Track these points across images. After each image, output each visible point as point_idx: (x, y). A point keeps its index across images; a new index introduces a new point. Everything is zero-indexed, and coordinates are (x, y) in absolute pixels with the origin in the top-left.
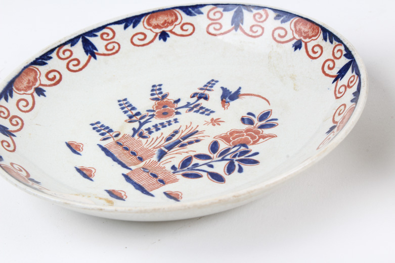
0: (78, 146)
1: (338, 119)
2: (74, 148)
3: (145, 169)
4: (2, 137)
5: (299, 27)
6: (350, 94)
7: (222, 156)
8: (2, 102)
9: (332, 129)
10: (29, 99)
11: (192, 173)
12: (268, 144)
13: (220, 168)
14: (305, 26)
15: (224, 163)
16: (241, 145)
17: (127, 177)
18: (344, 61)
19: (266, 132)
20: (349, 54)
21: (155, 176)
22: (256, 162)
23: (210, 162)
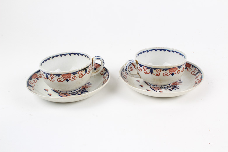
0: (47, 90)
1: (104, 82)
2: (46, 90)
3: (63, 94)
4: (31, 87)
5: (95, 65)
6: (107, 77)
7: (80, 91)
8: (30, 80)
9: (103, 84)
10: (35, 80)
11: (74, 94)
12: (90, 88)
13: (80, 93)
14: (97, 65)
15: (80, 92)
16: (84, 89)
17: (59, 95)
18: (105, 71)
19: (89, 86)
20: (106, 70)
21: (65, 95)
22: (87, 91)
23: (77, 92)
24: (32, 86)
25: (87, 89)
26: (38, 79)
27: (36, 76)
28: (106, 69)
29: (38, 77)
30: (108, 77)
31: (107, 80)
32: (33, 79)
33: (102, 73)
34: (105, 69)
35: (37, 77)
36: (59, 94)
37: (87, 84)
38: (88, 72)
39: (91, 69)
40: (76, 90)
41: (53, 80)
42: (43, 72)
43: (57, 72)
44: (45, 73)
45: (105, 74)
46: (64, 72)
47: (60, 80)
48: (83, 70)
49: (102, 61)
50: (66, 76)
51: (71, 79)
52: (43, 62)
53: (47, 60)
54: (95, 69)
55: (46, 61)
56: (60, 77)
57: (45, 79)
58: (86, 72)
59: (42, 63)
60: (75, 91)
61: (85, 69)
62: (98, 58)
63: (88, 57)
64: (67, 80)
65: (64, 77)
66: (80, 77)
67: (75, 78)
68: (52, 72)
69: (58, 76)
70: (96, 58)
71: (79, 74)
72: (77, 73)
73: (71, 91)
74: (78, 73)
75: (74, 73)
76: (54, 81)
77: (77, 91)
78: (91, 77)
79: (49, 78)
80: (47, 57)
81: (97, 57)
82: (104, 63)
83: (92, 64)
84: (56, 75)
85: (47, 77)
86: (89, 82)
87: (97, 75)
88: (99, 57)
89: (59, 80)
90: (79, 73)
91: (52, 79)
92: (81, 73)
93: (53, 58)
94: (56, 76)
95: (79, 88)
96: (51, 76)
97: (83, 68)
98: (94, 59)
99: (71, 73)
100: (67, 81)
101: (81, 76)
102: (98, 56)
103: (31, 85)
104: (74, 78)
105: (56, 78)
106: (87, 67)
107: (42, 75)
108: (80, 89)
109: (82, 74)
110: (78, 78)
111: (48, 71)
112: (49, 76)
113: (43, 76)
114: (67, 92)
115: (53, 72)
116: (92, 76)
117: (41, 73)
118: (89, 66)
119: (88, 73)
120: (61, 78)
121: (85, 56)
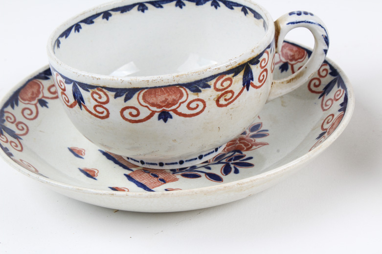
0: (80, 151)
1: (326, 126)
2: (76, 153)
3: (145, 170)
4: (10, 138)
5: (285, 51)
6: (337, 105)
7: (218, 160)
8: (9, 109)
9: (321, 135)
10: (33, 108)
11: (191, 174)
12: (261, 150)
13: (217, 169)
14: (292, 50)
15: (221, 166)
16: (235, 151)
17: (129, 177)
18: (329, 78)
19: (258, 140)
20: (334, 72)
21: (156, 176)
22: (251, 165)
23: (207, 165)
24: (17, 132)
25: (247, 154)
26: (43, 103)
27: (35, 90)
28: (331, 67)
29: (47, 94)
30: (344, 106)
31: (341, 118)
32: (22, 105)
33: (315, 86)
34: (328, 67)
35: (40, 96)
36: (128, 172)
37: (248, 132)
38: (255, 82)
39: (268, 67)
40: (201, 157)
41: (105, 114)
42: (60, 78)
43: (123, 76)
44: (68, 81)
45: (328, 88)
46: (149, 78)
47: (134, 112)
48: (235, 71)
49: (321, 32)
50: (160, 98)
51: (183, 109)
52: (66, 33)
53: (82, 25)
54: (284, 67)
55: (77, 27)
56: (133, 102)
57: (71, 106)
58: (247, 83)
59: (61, 36)
60: (198, 163)
61: (244, 70)
62: (301, 19)
63: (257, 16)
64: (165, 116)
65: (151, 101)
66: (222, 102)
67: (201, 106)
68: (98, 76)
69: (123, 97)
70: (295, 18)
71: (218, 90)
72: (209, 86)
73: (181, 162)
74: (212, 83)
75: (197, 86)
76: (107, 116)
77: (204, 159)
78: (267, 102)
79: (87, 104)
80: (81, 11)
81: (299, 14)
82: (327, 43)
83: (274, 45)
84: (119, 92)
85: (79, 100)
86: (257, 121)
87: (294, 94)
88: (306, 13)
89: (131, 114)
90: (218, 86)
91: (99, 109)
92: (226, 84)
93: (106, 15)
94: (116, 96)
95: (217, 150)
96: (96, 96)
97: (235, 65)
98: (283, 26)
99: (182, 85)
100: (165, 121)
101: (225, 99)
102: (302, 10)
103: (13, 127)
104: (193, 105)
105: (116, 104)
106: (255, 61)
107: (60, 91)
108: (220, 151)
109: (231, 92)
110: (211, 105)
111: (83, 73)
112: (86, 95)
113: (63, 93)
114: (161, 164)
115: (103, 77)
116: (272, 97)
117: (56, 78)
118: (261, 54)
119: (258, 84)
120: (138, 106)
121: (245, 10)
